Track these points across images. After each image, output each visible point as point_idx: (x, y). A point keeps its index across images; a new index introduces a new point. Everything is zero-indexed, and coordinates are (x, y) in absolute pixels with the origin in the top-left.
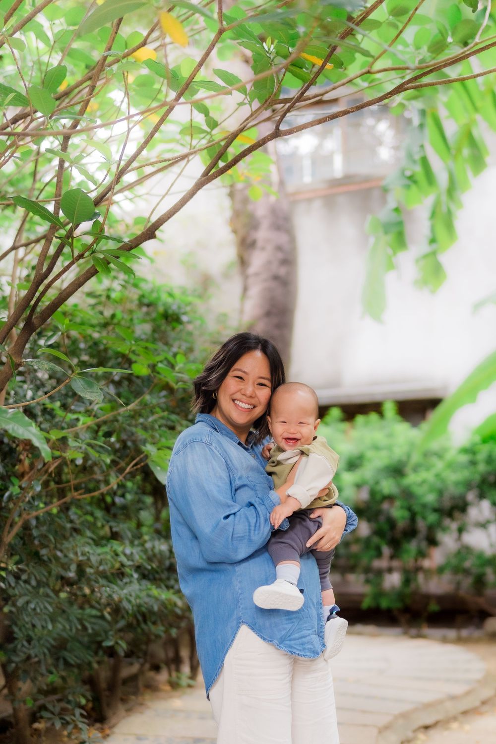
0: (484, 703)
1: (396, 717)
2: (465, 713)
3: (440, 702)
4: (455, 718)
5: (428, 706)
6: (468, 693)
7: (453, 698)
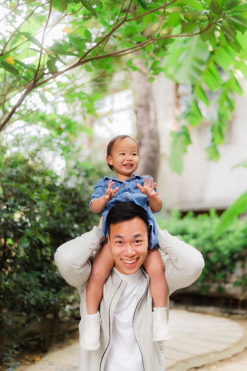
0: (234, 356)
1: (178, 362)
2: (222, 361)
3: (208, 354)
4: (215, 363)
5: (200, 357)
6: (225, 350)
7: (216, 352)
